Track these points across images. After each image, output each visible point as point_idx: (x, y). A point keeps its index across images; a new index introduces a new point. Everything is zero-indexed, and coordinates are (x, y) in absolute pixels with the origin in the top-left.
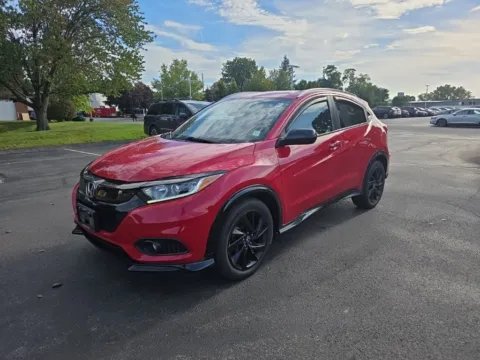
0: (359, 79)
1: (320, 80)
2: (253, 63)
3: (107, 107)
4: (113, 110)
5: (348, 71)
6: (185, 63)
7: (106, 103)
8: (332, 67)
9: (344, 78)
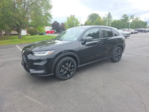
0: (136, 19)
1: (121, 20)
2: (98, 15)
3: (52, 31)
4: (54, 31)
5: (131, 16)
6: (74, 16)
7: (52, 29)
8: (125, 15)
9: (130, 19)
